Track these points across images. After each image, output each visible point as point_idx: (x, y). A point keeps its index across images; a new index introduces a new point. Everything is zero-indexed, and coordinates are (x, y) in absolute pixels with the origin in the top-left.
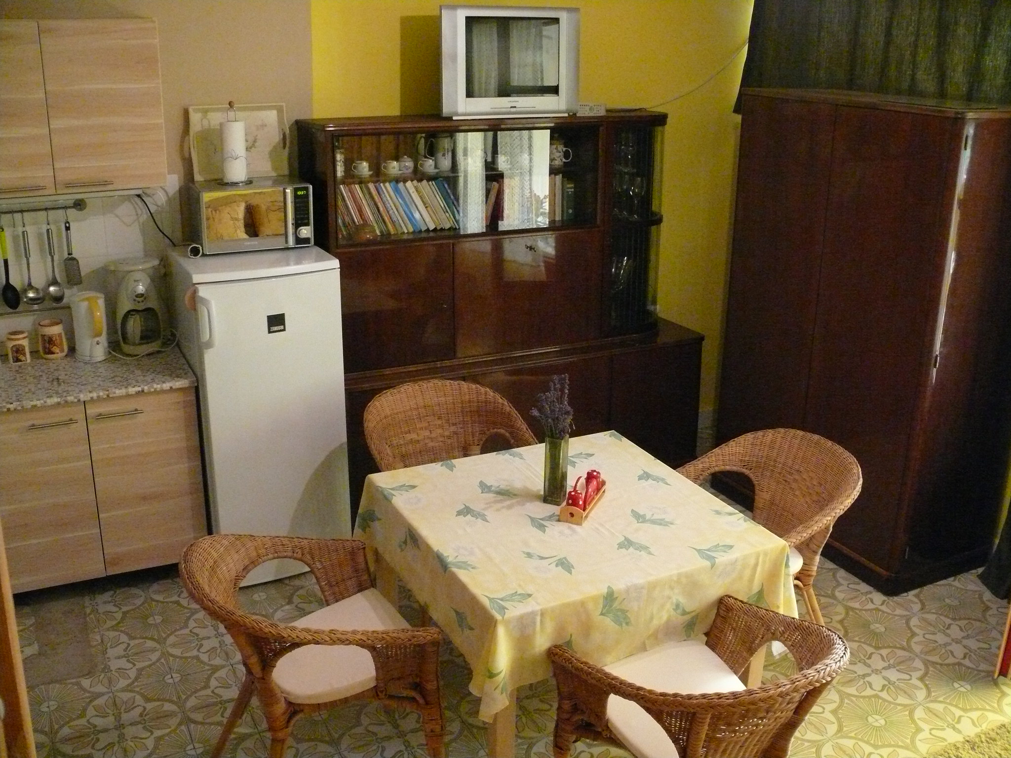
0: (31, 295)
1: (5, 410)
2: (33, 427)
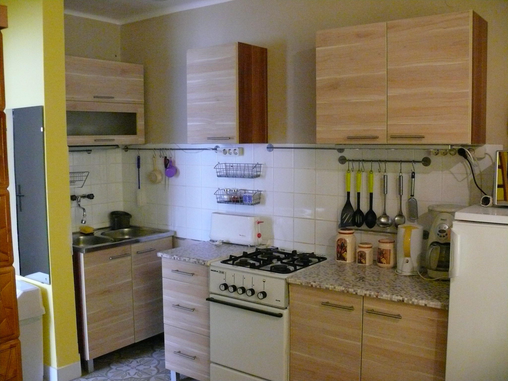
0: (383, 220)
1: (310, 285)
2: (326, 304)
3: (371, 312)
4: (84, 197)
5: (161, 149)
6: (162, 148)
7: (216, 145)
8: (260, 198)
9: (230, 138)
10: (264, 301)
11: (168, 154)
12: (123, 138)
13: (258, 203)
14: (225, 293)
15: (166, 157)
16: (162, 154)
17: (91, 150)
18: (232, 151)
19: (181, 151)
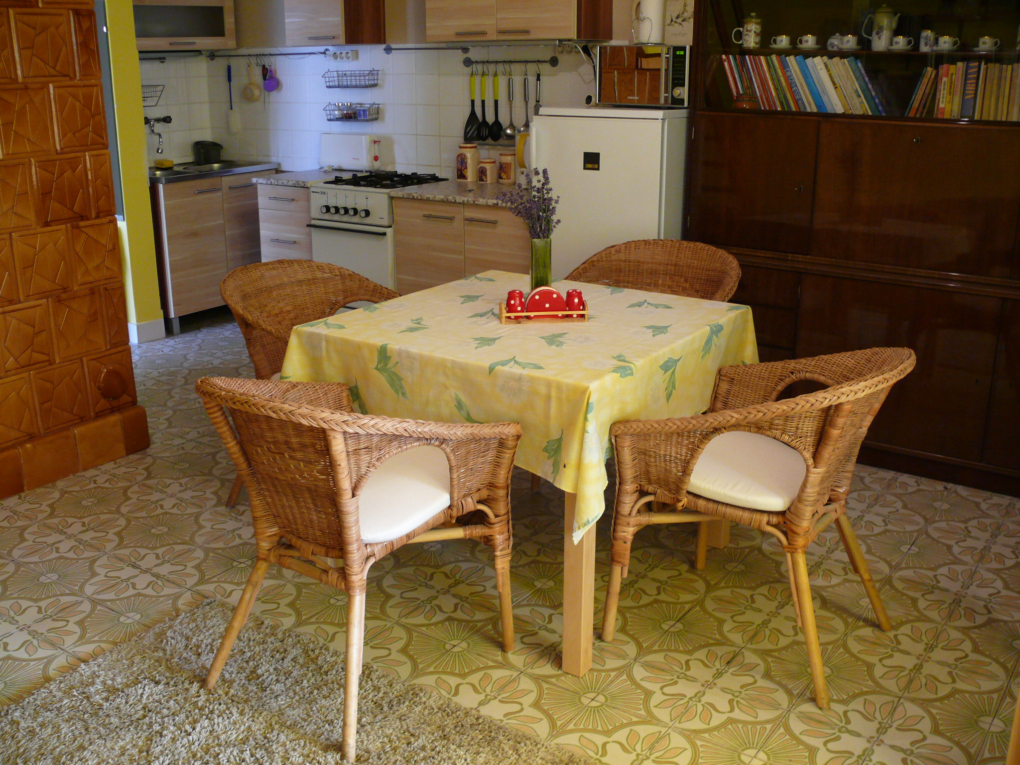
0: (509, 131)
2: (429, 216)
3: (471, 220)
4: (158, 120)
5: (257, 55)
6: (258, 53)
7: (326, 47)
8: (378, 113)
9: (334, 38)
10: (368, 220)
11: (266, 61)
12: (206, 41)
13: (376, 119)
14: (327, 216)
15: (264, 66)
16: (259, 61)
17: (165, 58)
18: (344, 55)
19: (284, 56)
